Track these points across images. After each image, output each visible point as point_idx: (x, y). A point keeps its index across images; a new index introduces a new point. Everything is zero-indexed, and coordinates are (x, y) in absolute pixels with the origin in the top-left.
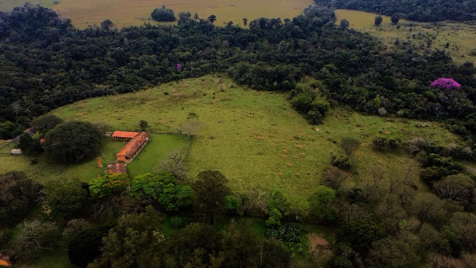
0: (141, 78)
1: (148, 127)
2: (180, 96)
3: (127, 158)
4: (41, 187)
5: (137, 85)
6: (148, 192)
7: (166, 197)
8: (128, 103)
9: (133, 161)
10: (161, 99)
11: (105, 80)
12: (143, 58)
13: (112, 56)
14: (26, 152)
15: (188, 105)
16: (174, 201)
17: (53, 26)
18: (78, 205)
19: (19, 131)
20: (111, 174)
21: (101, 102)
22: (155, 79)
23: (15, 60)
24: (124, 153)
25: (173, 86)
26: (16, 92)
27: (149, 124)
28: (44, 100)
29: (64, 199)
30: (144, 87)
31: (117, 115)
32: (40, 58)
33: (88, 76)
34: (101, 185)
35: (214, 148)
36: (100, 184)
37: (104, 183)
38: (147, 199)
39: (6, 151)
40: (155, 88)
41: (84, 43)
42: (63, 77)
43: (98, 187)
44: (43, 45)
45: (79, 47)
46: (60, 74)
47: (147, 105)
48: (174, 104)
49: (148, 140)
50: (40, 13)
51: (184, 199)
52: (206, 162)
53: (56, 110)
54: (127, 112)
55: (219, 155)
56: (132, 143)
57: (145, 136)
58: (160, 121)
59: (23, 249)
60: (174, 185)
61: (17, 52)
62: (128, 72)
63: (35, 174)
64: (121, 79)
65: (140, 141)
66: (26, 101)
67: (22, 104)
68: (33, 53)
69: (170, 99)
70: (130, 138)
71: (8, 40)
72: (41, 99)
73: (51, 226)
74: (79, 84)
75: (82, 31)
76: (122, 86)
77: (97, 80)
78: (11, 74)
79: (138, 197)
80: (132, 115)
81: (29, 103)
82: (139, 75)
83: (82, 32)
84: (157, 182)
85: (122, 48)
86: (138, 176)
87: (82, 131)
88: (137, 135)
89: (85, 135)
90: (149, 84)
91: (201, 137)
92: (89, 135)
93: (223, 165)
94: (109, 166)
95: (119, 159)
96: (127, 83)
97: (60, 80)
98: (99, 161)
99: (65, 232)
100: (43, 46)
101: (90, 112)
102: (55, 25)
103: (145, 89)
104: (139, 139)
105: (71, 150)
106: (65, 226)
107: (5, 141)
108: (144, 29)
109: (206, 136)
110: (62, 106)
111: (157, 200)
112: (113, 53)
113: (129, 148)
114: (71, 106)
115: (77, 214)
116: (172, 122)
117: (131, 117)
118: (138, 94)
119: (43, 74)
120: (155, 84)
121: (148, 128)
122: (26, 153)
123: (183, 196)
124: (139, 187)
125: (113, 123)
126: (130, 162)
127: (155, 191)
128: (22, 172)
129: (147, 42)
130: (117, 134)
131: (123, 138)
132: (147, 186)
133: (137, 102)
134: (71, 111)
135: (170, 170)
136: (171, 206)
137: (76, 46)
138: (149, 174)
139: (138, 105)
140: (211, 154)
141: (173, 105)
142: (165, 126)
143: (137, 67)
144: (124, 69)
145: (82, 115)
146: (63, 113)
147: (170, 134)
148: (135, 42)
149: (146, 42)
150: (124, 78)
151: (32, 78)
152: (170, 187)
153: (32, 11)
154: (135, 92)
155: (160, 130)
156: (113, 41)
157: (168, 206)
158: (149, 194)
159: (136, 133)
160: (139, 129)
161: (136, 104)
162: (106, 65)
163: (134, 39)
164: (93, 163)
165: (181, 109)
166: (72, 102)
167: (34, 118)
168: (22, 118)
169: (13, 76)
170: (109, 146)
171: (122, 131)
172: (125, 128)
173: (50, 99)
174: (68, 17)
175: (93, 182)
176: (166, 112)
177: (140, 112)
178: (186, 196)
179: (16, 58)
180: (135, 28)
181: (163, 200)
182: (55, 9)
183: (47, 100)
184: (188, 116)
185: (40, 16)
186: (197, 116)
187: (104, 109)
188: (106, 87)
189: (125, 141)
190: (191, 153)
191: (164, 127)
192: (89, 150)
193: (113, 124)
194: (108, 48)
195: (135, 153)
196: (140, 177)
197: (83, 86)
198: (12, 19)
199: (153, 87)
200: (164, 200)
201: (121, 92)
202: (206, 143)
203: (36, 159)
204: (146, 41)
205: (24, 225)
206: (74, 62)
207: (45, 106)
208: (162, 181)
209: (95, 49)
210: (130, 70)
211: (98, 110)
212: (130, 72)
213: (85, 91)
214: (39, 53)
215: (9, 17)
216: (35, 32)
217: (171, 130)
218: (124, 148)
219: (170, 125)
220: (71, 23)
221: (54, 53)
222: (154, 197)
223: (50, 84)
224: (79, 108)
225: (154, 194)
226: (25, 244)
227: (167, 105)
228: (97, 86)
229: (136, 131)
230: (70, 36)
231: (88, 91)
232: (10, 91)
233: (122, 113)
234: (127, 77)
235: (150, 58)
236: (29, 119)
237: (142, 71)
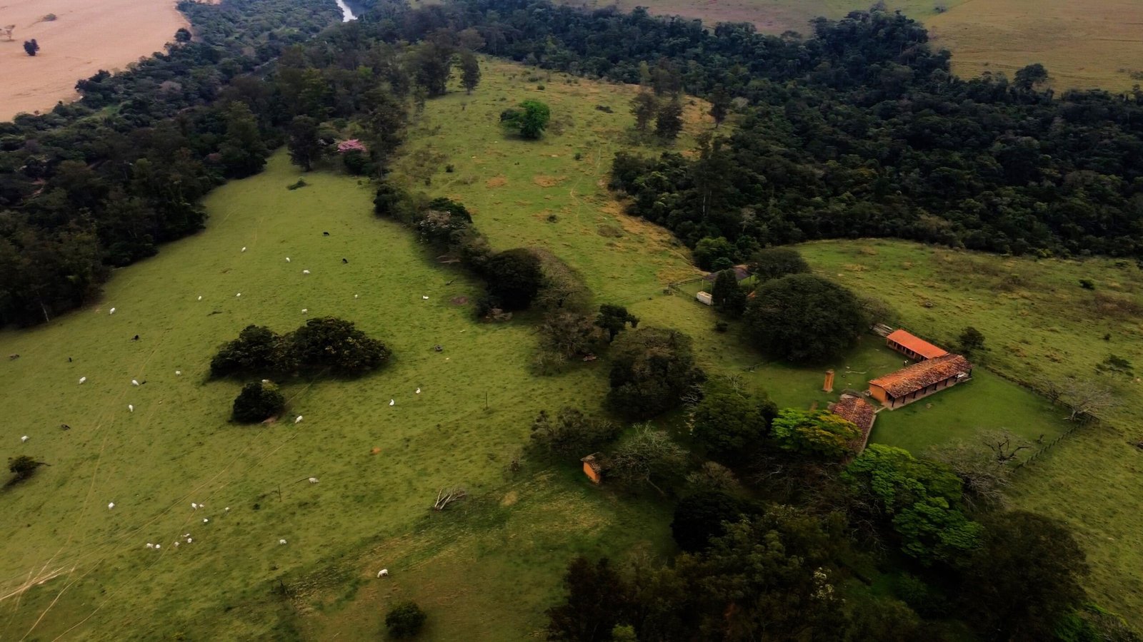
0: (1044, 227)
1: (983, 349)
2: (1122, 304)
3: (890, 397)
4: (701, 378)
5: (1023, 240)
6: (880, 490)
7: (917, 521)
8: (972, 276)
9: (901, 408)
10: (1065, 295)
11: (952, 208)
12: (1080, 178)
13: (1000, 157)
14: (718, 305)
15: (1129, 335)
16: (929, 540)
17: (908, 62)
18: (737, 442)
19: (725, 262)
20: (827, 414)
21: (912, 254)
22: (1084, 238)
23: (799, 122)
24: (887, 383)
25: (1126, 269)
26: (765, 186)
27: (987, 343)
28: (804, 217)
29: (720, 419)
30: (1040, 250)
31: (928, 294)
32: (845, 129)
33: (919, 189)
34: (796, 426)
35: (1130, 475)
36: (795, 422)
37: (803, 424)
38: (871, 503)
39: (689, 289)
40: (1070, 261)
41: (954, 112)
42: (866, 178)
43: (788, 427)
44: (866, 99)
45: (936, 118)
46: (863, 171)
47: (1015, 296)
48: (1091, 318)
49: (964, 378)
50: (894, 30)
51: (952, 549)
52: (1083, 499)
53: (817, 242)
54: (956, 297)
55: (1132, 500)
56: (918, 371)
57: (959, 367)
58: (1023, 346)
59: (624, 467)
60: (947, 506)
61: (810, 106)
62: (1017, 203)
63: (710, 351)
64: (991, 214)
65: (940, 373)
66: (770, 208)
67: (759, 213)
68: (838, 113)
69: (1086, 302)
70: (923, 357)
71: (808, 77)
72: (799, 212)
73: (679, 454)
74: (888, 202)
75: (963, 83)
76: (983, 233)
77: (935, 204)
78: (775, 148)
79: (855, 488)
80: (962, 307)
81: (773, 214)
82: (1043, 217)
83: (962, 86)
84: (911, 477)
85: (1036, 142)
86: (881, 446)
87: (824, 304)
88: (941, 358)
89: (825, 313)
90: (1058, 247)
91: (1111, 430)
92: (836, 316)
93: (1129, 530)
94: (845, 396)
95: (872, 391)
96: (1002, 229)
97: (857, 183)
98: (829, 379)
99: (692, 478)
100: (867, 103)
101: (876, 268)
102: (911, 60)
103: (1040, 257)
104: (942, 366)
105: (787, 332)
106: (698, 468)
107: (699, 271)
108: (1128, 101)
109: (1127, 434)
110: (830, 238)
111: (892, 516)
112: (1008, 148)
113: (905, 378)
114: (848, 244)
115: (728, 457)
116: (1055, 360)
117: (956, 311)
118: (1012, 265)
119: (831, 163)
120: (1075, 252)
121: (981, 353)
122: (717, 307)
123: (957, 542)
124: (868, 469)
125: (907, 307)
126: (892, 409)
127: (896, 495)
128: (689, 338)
129: (1115, 140)
130: (901, 337)
131: (908, 351)
132: (886, 475)
133: (995, 281)
134: (842, 255)
135: (963, 468)
136: (915, 547)
137: (931, 115)
138: (904, 452)
139: (992, 288)
140: (1112, 486)
141: (1085, 320)
142: (1028, 364)
143: (1049, 196)
144: (1013, 193)
145: (856, 268)
146: (823, 254)
147: (1027, 386)
148: (1083, 131)
149: (1111, 138)
150: (1001, 214)
151: (807, 166)
152: (936, 506)
153: (880, 23)
154: (1008, 257)
155: (1007, 367)
156: (1023, 117)
157: (908, 543)
158: (879, 496)
159: (943, 353)
160: (958, 345)
161: (989, 285)
162: (972, 173)
163: (1084, 123)
164: (819, 376)
165: (1102, 335)
166: (854, 234)
167: (768, 245)
168: (747, 240)
169: (778, 153)
170: (868, 355)
171: (916, 335)
172: (928, 332)
173: (815, 218)
174: (948, 45)
175: (787, 412)
176: (1052, 331)
177: (987, 305)
178: (963, 545)
179: (803, 116)
180: (1104, 97)
181: (903, 524)
182: (929, 23)
183: (809, 217)
184: (1104, 362)
185: (890, 36)
186: (1131, 371)
187: (908, 273)
188: (944, 223)
189: (909, 359)
190: (1056, 458)
191: (1022, 365)
192: (821, 346)
193: (907, 311)
194: (1002, 133)
195: (914, 394)
196: (882, 450)
197: (895, 209)
198: (834, 36)
199: (1065, 257)
200: (906, 526)
201: (974, 245)
202: (1115, 453)
203: (726, 325)
204: (1113, 135)
205: (644, 428)
206: (907, 151)
207: (800, 228)
208: (926, 482)
209: (969, 130)
210: (1026, 199)
211: (895, 272)
212: (1023, 205)
213: (893, 221)
214: (849, 116)
215: (833, 31)
216: (866, 70)
217: (1037, 378)
218: (896, 373)
219: (1041, 366)
220: (948, 61)
221: (879, 121)
222: (887, 507)
223: (833, 185)
224: (860, 253)
225: (891, 501)
226: (630, 461)
227: (1068, 312)
228: (924, 217)
229: (948, 347)
230: (932, 90)
231: (900, 222)
232: (754, 180)
233: (945, 295)
234: (1009, 213)
235: (1099, 181)
236: (758, 245)
237: (1058, 210)
